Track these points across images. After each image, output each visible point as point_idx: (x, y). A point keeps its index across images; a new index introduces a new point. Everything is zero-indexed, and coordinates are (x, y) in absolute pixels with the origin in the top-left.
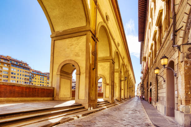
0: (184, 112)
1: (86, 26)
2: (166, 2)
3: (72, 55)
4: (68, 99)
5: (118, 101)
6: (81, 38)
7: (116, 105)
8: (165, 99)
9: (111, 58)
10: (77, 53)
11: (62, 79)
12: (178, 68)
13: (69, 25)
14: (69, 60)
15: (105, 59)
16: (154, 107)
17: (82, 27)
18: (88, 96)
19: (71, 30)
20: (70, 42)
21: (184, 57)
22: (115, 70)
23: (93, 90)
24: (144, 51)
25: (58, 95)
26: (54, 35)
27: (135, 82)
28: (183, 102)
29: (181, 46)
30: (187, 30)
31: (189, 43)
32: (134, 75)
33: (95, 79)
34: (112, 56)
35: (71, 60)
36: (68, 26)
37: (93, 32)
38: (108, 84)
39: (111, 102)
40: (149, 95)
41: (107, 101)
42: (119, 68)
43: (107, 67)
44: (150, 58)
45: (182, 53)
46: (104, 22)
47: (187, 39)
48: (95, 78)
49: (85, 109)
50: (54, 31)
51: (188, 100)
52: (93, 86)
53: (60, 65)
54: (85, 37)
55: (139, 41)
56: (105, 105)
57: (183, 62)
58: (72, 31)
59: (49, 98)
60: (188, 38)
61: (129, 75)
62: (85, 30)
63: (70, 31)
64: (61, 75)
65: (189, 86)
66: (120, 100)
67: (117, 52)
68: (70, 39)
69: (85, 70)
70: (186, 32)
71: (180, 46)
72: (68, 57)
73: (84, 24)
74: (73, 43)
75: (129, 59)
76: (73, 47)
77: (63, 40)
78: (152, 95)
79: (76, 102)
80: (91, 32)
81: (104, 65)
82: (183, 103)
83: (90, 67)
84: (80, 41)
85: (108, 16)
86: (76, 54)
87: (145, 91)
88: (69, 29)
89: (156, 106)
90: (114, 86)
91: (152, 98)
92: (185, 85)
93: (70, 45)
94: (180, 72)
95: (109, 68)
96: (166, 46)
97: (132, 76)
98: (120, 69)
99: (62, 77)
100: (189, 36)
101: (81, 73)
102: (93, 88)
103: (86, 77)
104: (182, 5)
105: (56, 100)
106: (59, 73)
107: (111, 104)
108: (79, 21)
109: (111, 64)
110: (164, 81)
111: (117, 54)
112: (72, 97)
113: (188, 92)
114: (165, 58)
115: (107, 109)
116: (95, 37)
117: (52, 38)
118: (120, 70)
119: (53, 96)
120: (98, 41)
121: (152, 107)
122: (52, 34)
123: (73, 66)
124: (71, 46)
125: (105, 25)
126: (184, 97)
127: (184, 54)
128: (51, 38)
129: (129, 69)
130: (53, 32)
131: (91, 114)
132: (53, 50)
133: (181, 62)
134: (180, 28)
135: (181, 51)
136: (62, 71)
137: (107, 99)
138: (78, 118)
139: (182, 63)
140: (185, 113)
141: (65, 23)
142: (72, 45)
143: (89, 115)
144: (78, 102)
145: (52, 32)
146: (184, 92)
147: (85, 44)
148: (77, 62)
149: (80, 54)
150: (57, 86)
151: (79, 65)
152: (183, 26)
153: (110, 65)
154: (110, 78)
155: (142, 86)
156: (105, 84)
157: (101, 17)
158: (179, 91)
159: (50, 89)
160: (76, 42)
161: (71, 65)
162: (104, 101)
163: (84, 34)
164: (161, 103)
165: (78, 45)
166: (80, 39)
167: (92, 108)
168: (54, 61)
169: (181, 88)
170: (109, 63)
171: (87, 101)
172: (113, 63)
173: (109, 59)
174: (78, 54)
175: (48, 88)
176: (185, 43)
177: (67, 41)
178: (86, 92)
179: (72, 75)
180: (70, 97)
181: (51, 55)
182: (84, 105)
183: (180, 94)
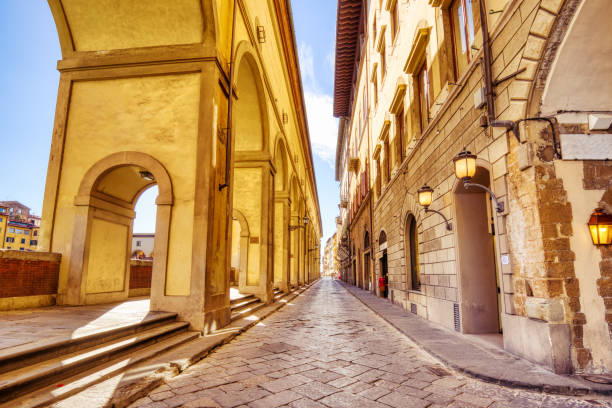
0: (547, 319)
1: (202, 43)
2: (442, 8)
3: (141, 137)
4: (116, 296)
5: (282, 292)
6: (182, 83)
7: (282, 306)
8: (455, 282)
9: (266, 157)
10: (165, 130)
11: (96, 222)
12: (507, 188)
13: (135, 33)
14: (128, 153)
15: (247, 158)
16: (402, 306)
17: (187, 45)
18: (202, 283)
19: (144, 51)
20: (139, 92)
21: (532, 155)
22: (276, 196)
23: (217, 259)
24: (349, 144)
25: (75, 282)
26: (72, 63)
27: (321, 232)
28: (539, 289)
29: (521, 124)
30: (539, 81)
31: (541, 116)
32: (318, 213)
33: (224, 222)
34: (269, 151)
35: (138, 154)
36: (132, 36)
37: (223, 66)
38: (255, 240)
39: (265, 299)
40: (378, 272)
41: (252, 296)
42: (284, 189)
43: (251, 185)
44: (378, 162)
45: (524, 143)
46: (253, 43)
47: (537, 104)
48: (224, 217)
49: (193, 334)
50: (74, 50)
51: (555, 281)
52: (218, 244)
53: (90, 171)
54: (195, 79)
55: (336, 114)
56: (249, 309)
57: (532, 171)
58: (147, 55)
59: (35, 300)
60: (541, 104)
61: (307, 212)
62: (196, 55)
63: (141, 55)
64: (92, 207)
65: (553, 239)
66: (289, 290)
67: (281, 141)
68: (138, 82)
69: (193, 188)
70: (535, 84)
71: (518, 122)
72: (127, 142)
73: (194, 36)
74: (150, 94)
75: (308, 164)
76: (149, 108)
77: (111, 83)
78: (391, 271)
79: (156, 309)
80: (219, 65)
81: (243, 178)
82: (541, 292)
83: (213, 180)
84: (174, 90)
85: (261, 29)
86: (159, 132)
87: (356, 258)
88: (137, 49)
89: (409, 303)
90: (273, 245)
91: (391, 278)
92: (544, 237)
93: (136, 101)
94: (518, 198)
95: (259, 188)
96: (450, 127)
97: (313, 214)
98: (286, 191)
99: (99, 213)
100: (543, 98)
101: (177, 202)
102: (218, 254)
103: (197, 214)
104: (518, 13)
105: (68, 306)
106: (86, 200)
107: (265, 306)
108: (177, 25)
109: (267, 176)
110: (449, 228)
111: (282, 145)
112: (131, 287)
113: (553, 257)
114: (469, 157)
115: (260, 324)
116: (229, 83)
117: (62, 70)
118: (287, 196)
119: (54, 288)
120: (237, 98)
121: (395, 307)
122: (64, 59)
123: (147, 174)
124: (140, 104)
125: (253, 52)
126: (543, 273)
127: (531, 146)
128: (59, 74)
129: (309, 194)
130: (70, 51)
131: (219, 351)
132: (63, 116)
133: (523, 170)
134: (514, 75)
135: (523, 138)
136: (98, 191)
137: (252, 290)
138: (180, 372)
139: (524, 174)
140: (550, 322)
141: (123, 26)
142: (146, 101)
143: (213, 355)
144: (163, 308)
145: (64, 50)
146: (542, 258)
147: (196, 100)
148: (161, 160)
149: (176, 132)
150: (73, 248)
151: (170, 171)
152: (524, 70)
153: (263, 178)
154: (262, 219)
155: (346, 243)
156: (246, 239)
157: (244, 27)
158: (516, 255)
159: (40, 262)
160: (160, 92)
161: (137, 170)
162: (242, 296)
163: (195, 69)
164: (435, 295)
165: (167, 102)
166: (176, 85)
167: (214, 326)
168: (66, 155)
169: (525, 247)
170: (258, 172)
171: (198, 302)
172: (273, 172)
173: (258, 158)
174: (167, 134)
175: (35, 258)
176: (532, 116)
177: (127, 87)
178: (198, 269)
179: (132, 209)
180: (124, 291)
181: (55, 133)
182: (187, 319)
183: (523, 265)
